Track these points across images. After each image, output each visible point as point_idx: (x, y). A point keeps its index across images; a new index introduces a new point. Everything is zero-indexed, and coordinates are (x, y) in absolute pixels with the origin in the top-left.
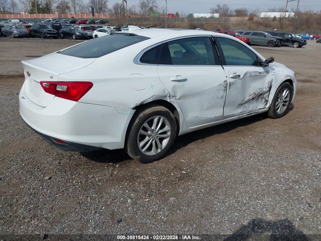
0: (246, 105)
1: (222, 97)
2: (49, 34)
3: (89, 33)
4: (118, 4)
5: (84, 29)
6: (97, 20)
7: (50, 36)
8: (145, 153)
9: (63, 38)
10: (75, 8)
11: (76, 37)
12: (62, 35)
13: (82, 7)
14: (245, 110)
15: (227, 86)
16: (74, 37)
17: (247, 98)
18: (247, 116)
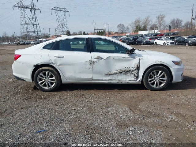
0: (114, 76)
1: (89, 68)
2: (129, 42)
3: (151, 41)
4: (188, 22)
5: (150, 39)
6: (171, 33)
7: (130, 44)
8: (42, 87)
9: (137, 44)
10: (160, 27)
11: (143, 43)
12: (137, 43)
13: (165, 26)
14: (113, 78)
15: (92, 63)
16: (142, 44)
17: (114, 72)
18: (118, 83)
